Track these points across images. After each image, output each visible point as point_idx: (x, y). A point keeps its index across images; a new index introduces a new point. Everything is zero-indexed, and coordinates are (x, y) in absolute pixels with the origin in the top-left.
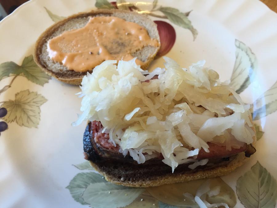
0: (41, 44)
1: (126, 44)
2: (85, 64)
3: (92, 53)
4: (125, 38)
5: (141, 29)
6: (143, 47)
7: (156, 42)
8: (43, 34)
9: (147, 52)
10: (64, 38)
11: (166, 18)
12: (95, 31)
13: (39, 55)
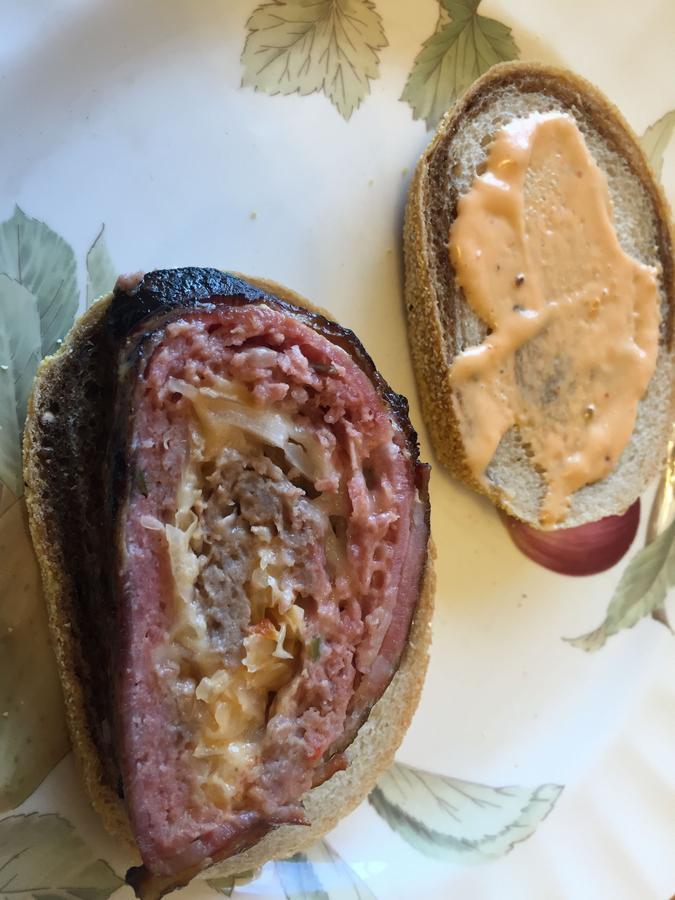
0: (561, 87)
1: (552, 408)
2: (478, 258)
3: (520, 282)
4: (577, 401)
5: (608, 459)
6: (540, 470)
7: (557, 516)
8: (597, 94)
9: (522, 482)
10: (579, 174)
11: (649, 540)
12: (606, 290)
13: (518, 85)
